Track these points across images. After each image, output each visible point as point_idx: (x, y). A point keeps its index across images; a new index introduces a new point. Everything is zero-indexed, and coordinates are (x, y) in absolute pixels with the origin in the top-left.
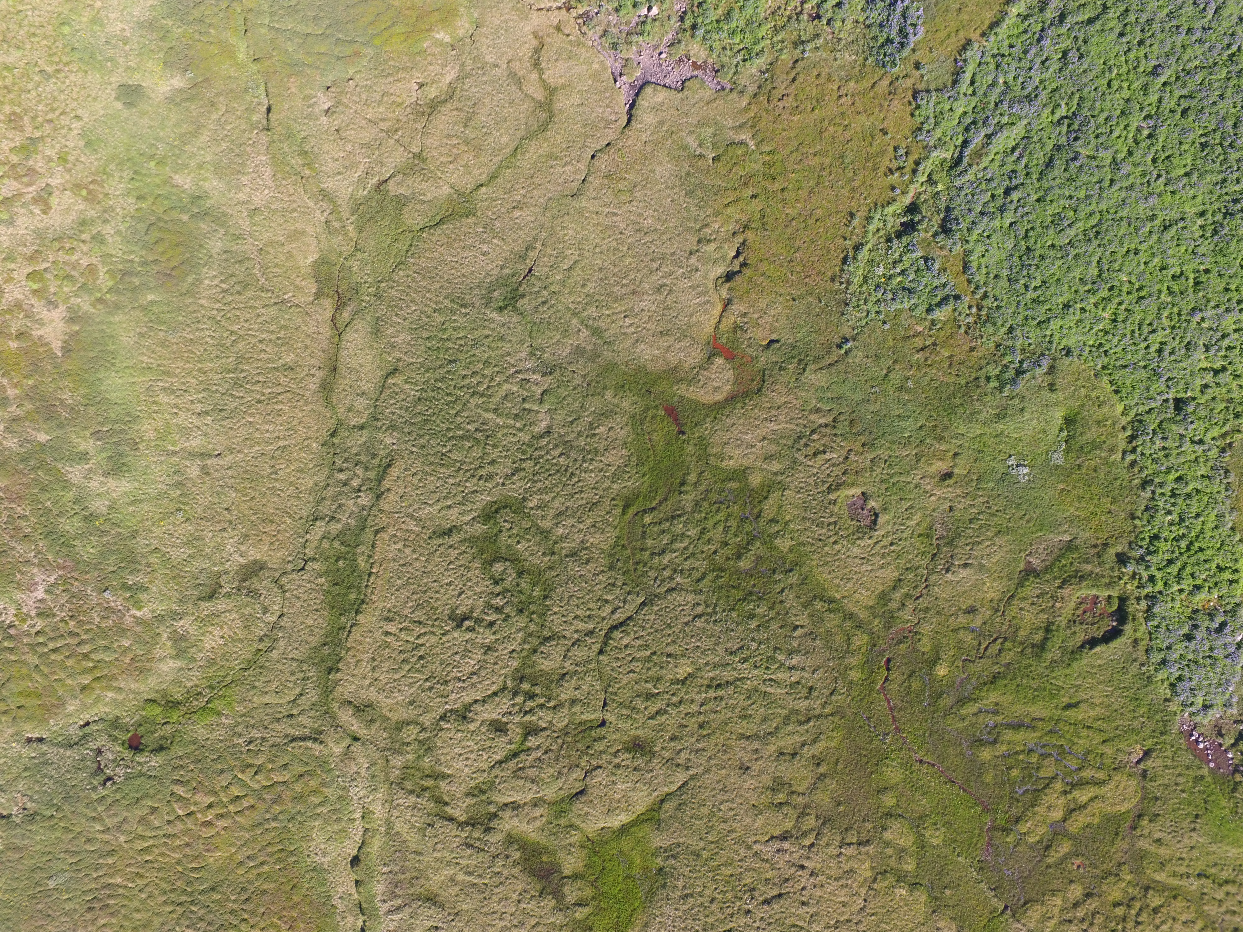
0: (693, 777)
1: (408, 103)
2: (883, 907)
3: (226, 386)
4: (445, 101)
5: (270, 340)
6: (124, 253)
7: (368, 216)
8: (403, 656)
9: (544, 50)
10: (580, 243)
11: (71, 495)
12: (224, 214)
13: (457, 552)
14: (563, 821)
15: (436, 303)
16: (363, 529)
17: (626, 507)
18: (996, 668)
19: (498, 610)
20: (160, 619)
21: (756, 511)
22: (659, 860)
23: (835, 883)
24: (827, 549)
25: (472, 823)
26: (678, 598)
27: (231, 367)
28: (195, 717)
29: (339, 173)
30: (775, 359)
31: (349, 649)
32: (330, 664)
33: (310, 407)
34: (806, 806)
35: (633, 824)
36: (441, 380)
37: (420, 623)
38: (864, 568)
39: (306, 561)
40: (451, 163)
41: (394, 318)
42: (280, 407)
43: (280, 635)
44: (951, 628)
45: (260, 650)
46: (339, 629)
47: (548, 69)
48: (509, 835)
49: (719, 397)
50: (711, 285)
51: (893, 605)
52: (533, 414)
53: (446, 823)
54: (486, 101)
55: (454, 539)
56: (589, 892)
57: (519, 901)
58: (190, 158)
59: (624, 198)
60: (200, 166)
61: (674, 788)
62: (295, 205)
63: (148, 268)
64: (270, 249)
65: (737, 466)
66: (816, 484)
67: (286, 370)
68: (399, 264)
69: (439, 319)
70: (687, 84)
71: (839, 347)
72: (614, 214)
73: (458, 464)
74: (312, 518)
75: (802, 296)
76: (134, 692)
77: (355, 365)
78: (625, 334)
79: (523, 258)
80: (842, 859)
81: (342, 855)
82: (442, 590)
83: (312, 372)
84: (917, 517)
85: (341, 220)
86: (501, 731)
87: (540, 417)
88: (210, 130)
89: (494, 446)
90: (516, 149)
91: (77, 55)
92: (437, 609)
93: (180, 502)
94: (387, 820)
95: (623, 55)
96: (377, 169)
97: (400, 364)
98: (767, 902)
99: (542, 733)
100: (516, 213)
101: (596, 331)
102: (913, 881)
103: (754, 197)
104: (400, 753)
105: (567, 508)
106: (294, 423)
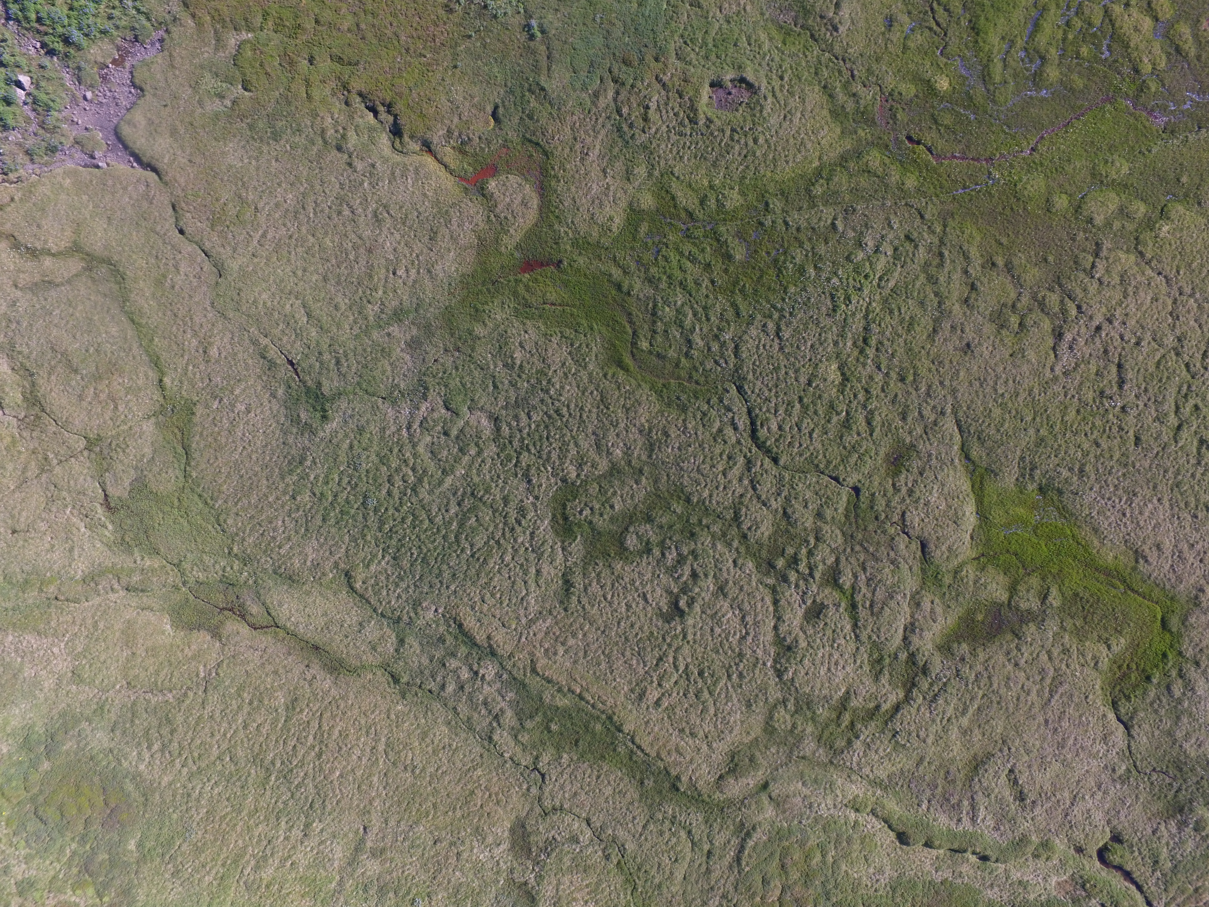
0: (955, 412)
2: (1174, 258)
3: (283, 789)
5: (249, 713)
6: (59, 860)
7: (142, 535)
8: (691, 695)
9: (20, 238)
12: (63, 715)
13: (594, 584)
14: (947, 580)
15: (285, 493)
16: (524, 686)
17: (620, 364)
18: (964, 23)
19: (681, 560)
21: (683, 215)
22: (1030, 487)
23: (1129, 299)
24: (758, 153)
25: (910, 685)
26: (748, 347)
27: (262, 774)
29: (71, 550)
30: (516, 120)
31: (658, 755)
32: (667, 785)
33: (351, 695)
34: (1034, 298)
35: (980, 502)
36: (382, 523)
37: (660, 659)
38: (796, 121)
39: (536, 769)
41: (283, 551)
42: (336, 733)
43: (610, 832)
44: (900, 54)
45: (619, 863)
46: (631, 759)
47: (46, 242)
48: (939, 648)
49: (535, 202)
50: (398, 158)
51: (850, 106)
52: (467, 429)
53: (899, 716)
54: (55, 332)
55: (578, 580)
56: (1035, 581)
57: (1016, 665)
59: (248, 215)
61: (957, 438)
62: (89, 621)
63: (92, 835)
64: (132, 673)
65: (624, 216)
66: (681, 134)
67: (294, 709)
68: (218, 521)
69: (305, 497)
70: (137, 81)
71: (532, 37)
72: (264, 236)
73: (492, 542)
74: (486, 743)
75: (455, 56)
77: (322, 621)
78: (415, 282)
79: (272, 365)
80: (1106, 280)
81: (889, 850)
82: (633, 618)
83: (309, 677)
84: (763, 36)
85: (132, 571)
86: (820, 612)
87: (473, 422)
89: (487, 491)
90: (133, 321)
92: (652, 633)
93: (404, 897)
94: (870, 782)
95: (68, 143)
96: (86, 502)
97: (342, 565)
98: (1121, 383)
99: (841, 566)
100: (214, 352)
101: (398, 315)
102: (1158, 212)
103: (311, 60)
104: (800, 739)
105: (594, 433)
106: (363, 722)
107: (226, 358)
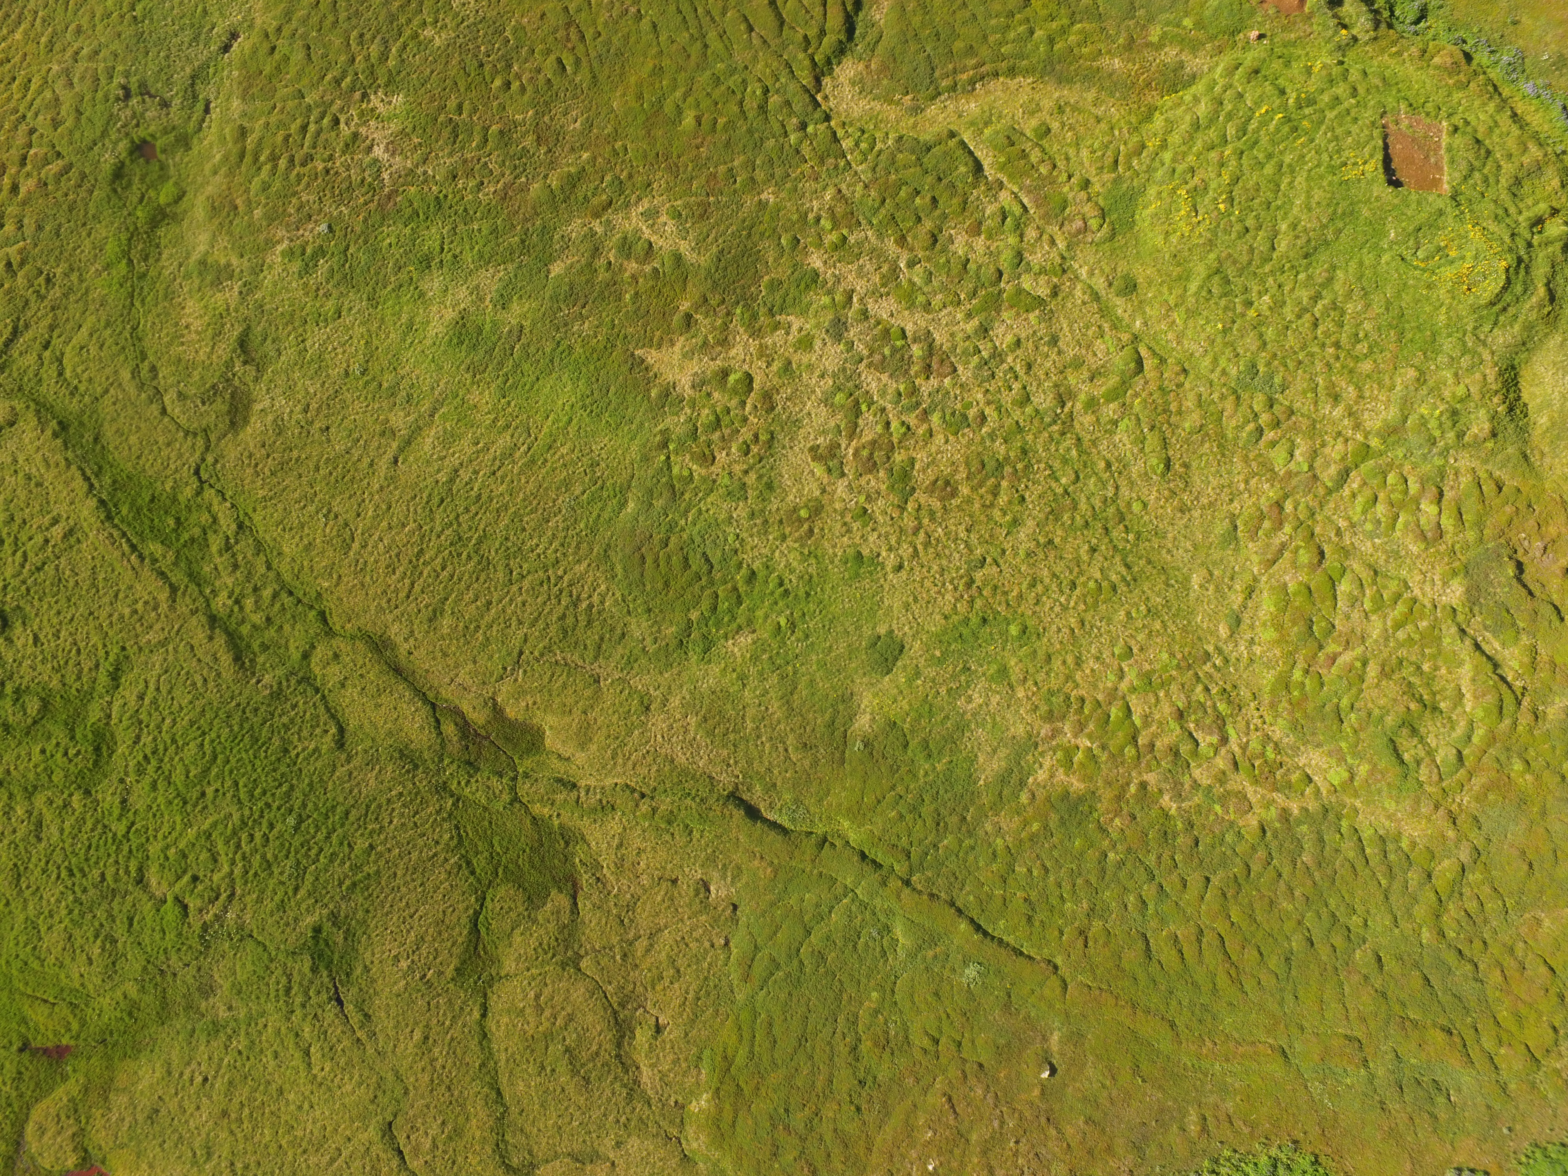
1: (650, 995)
3: (465, 526)
4: (619, 1045)
5: (482, 617)
6: (700, 512)
7: (546, 843)
8: (18, 521)
10: (329, 1089)
11: (468, 257)
12: (668, 665)
13: (86, 670)
15: (380, 855)
16: (190, 576)
20: (258, 269)
27: (483, 548)
28: (124, 237)
29: (620, 845)
31: (68, 467)
32: (72, 431)
33: (372, 610)
36: (288, 795)
37: (38, 569)
39: (202, 482)
40: (537, 997)
41: (400, 788)
42: (397, 573)
43: (144, 395)
45: (143, 360)
46: (100, 468)
49: (30, 1128)
52: (172, 878)
54: (582, 1099)
55: (103, 678)
58: (761, 673)
60: (743, 678)
62: (620, 761)
63: (663, 530)
64: (588, 693)
67: (435, 611)
68: (460, 841)
69: (361, 844)
72: (333, 1160)
74: (246, 523)
76: (202, 185)
77: (383, 699)
78: (188, 1064)
79: (360, 1003)
82: (55, 621)
83: (412, 640)
85: (563, 805)
87: (165, 884)
88: (779, 722)
89: (170, 803)
91: (975, 620)
92: (40, 600)
93: (374, 379)
96: (596, 897)
97: (343, 757)
100: (417, 1035)
101: (215, 1029)
105: (40, 840)
106: (368, 578)
107: (407, 1025)
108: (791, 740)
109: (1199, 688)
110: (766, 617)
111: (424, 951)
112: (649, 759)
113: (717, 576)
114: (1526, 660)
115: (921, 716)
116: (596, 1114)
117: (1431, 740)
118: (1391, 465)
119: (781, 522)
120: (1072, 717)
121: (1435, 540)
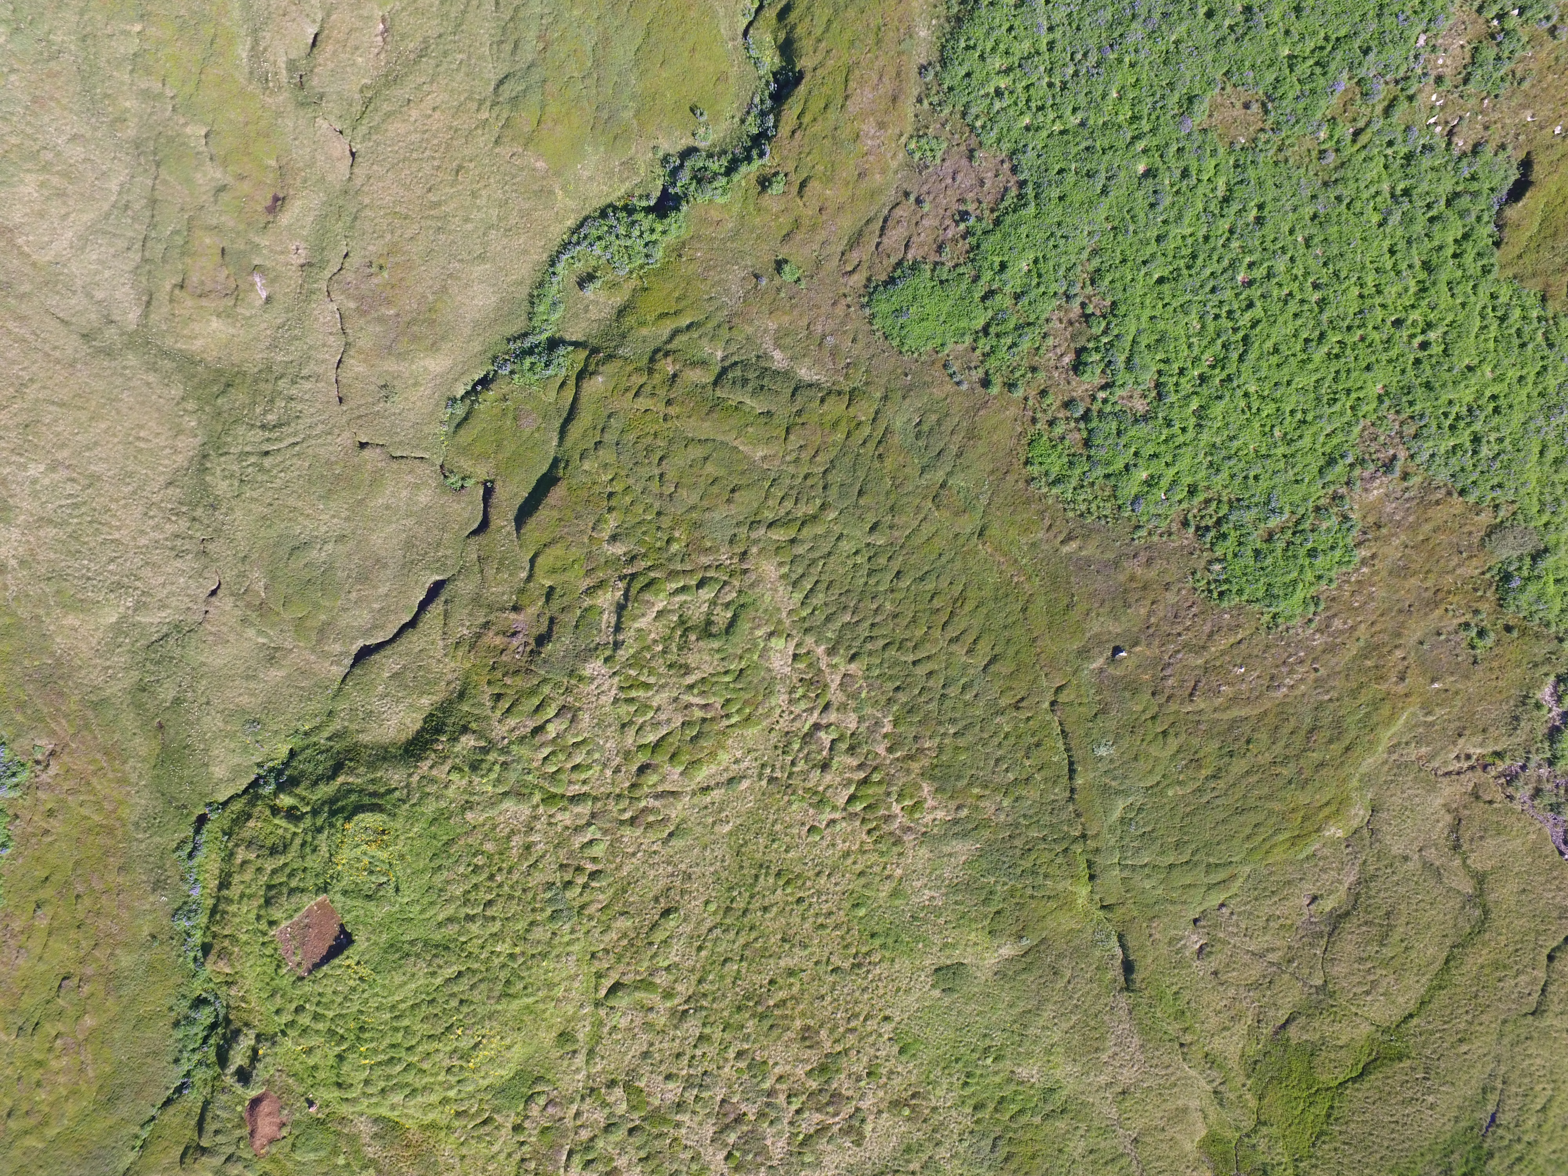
1: (1299, 923)
4: (1347, 914)
9: (1462, 827)
10: (1551, 1072)
12: (1084, 1105)
47: (1472, 851)
54: (1402, 907)
58: (1035, 1042)
62: (1173, 1079)
64: (1149, 1139)
68: (1320, 1135)
79: (1482, 1103)
85: (1235, 1089)
88: (1056, 1002)
96: (1271, 1013)
107: (1465, 1060)
108: (1060, 984)
109: (795, 769)
110: (996, 1073)
111: (1410, 1094)
112: (1155, 1062)
113: (998, 1131)
114: (600, 593)
115: (971, 920)
116: (1402, 890)
117: (705, 608)
118: (544, 776)
119: (925, 1121)
120: (885, 828)
121: (570, 708)
